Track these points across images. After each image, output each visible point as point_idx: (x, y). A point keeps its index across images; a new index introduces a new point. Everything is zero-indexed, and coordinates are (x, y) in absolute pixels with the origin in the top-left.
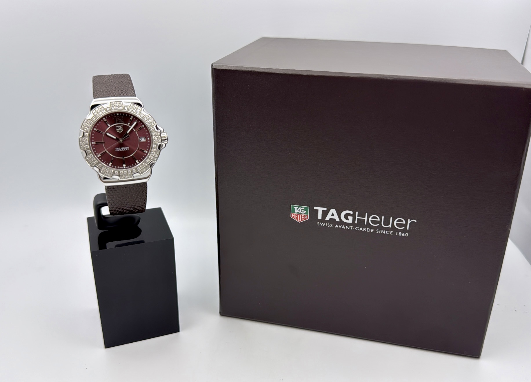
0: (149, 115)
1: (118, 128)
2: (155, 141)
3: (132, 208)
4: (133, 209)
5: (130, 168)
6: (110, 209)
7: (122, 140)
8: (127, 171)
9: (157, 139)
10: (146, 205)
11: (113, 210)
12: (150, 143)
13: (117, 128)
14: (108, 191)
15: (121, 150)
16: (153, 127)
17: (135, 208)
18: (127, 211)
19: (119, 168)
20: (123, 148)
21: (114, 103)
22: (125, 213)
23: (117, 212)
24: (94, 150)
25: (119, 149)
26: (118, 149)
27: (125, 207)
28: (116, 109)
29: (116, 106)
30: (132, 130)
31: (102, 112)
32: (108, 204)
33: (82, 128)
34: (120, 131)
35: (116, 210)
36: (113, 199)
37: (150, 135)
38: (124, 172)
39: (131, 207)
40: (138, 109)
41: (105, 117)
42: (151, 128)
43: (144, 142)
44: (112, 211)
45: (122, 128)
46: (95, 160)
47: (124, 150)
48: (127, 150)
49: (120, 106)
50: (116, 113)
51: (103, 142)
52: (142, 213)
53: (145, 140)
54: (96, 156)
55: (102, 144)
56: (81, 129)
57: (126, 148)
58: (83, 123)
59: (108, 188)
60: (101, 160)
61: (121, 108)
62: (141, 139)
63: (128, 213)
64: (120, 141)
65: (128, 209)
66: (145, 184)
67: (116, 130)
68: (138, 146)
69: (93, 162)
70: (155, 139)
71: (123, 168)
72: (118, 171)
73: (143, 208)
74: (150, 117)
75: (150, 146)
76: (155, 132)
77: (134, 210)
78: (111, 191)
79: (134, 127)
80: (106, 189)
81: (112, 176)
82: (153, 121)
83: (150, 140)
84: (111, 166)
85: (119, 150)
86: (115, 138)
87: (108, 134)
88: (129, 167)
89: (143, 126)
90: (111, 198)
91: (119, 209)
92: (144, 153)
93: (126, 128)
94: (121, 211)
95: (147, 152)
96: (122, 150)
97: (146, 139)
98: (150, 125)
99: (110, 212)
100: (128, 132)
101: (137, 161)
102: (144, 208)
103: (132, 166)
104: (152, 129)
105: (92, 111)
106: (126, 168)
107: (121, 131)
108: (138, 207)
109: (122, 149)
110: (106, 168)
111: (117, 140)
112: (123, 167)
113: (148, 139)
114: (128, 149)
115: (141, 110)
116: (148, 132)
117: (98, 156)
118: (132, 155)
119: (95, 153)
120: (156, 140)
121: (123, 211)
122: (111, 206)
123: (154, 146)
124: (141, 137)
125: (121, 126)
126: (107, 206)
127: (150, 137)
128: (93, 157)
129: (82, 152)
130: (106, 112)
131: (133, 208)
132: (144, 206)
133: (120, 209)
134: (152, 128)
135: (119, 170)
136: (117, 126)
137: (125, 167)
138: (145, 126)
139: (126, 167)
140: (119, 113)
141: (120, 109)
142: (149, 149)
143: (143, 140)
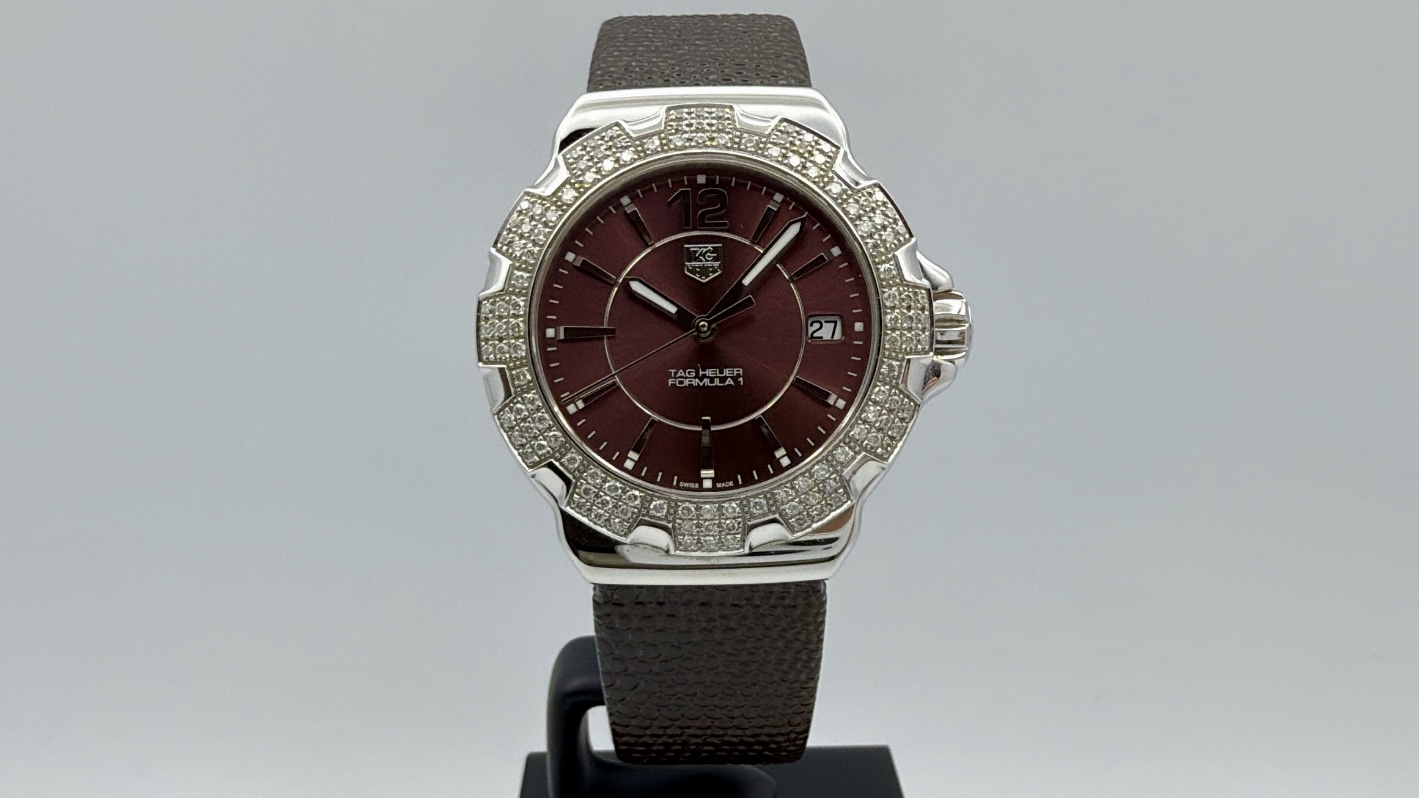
0: (875, 185)
1: (697, 259)
2: (893, 341)
3: (730, 732)
4: (735, 740)
5: (736, 486)
6: (613, 724)
7: (710, 323)
8: (720, 508)
9: (910, 329)
10: (808, 722)
11: (628, 730)
12: (864, 352)
13: (692, 257)
14: (608, 615)
15: (695, 382)
16: (895, 257)
17: (748, 732)
18: (705, 743)
19: (678, 487)
20: (709, 372)
21: (689, 113)
22: (696, 757)
23: (654, 744)
24: (548, 371)
25: (688, 379)
26: (681, 373)
27: (698, 723)
28: (693, 144)
29: (697, 130)
30: (771, 269)
31: (617, 160)
32: (605, 696)
33: (499, 245)
34: (704, 271)
35: (649, 732)
36: (632, 669)
37: (867, 307)
38: (698, 509)
39: (729, 725)
40: (815, 152)
41: (628, 189)
42: (884, 262)
43: (830, 345)
44: (623, 736)
45: (715, 259)
46: (549, 429)
47: (717, 382)
48: (729, 382)
49: (719, 131)
50: (692, 170)
51: (605, 331)
52: (786, 765)
53: (838, 336)
54: (556, 409)
55: (603, 338)
56: (493, 250)
57: (727, 372)
58: (511, 214)
59: (609, 601)
60: (582, 432)
61: (724, 139)
62: (816, 326)
63: (713, 758)
64: (698, 329)
65: (709, 732)
66: (813, 593)
67: (683, 265)
68: (796, 370)
69: (536, 438)
70: (893, 330)
71: (701, 489)
72: (669, 500)
73: (793, 736)
74: (879, 196)
75: (861, 368)
76: (897, 285)
77: (742, 743)
78: (623, 616)
79: (783, 257)
80: (596, 604)
81: (630, 530)
82: (895, 221)
83: (866, 334)
84: (635, 472)
85: (687, 383)
86: (673, 309)
87: (636, 286)
88: (731, 484)
89: (836, 251)
90: (619, 659)
91: (661, 732)
92: (829, 405)
93: (734, 259)
94: (675, 743)
95: (841, 404)
96: (706, 381)
97: (847, 329)
98: (875, 246)
99: (615, 742)
100: (747, 281)
101: (780, 453)
102: (796, 739)
103: (749, 481)
104: (882, 268)
105: (563, 152)
106: (714, 489)
107: (712, 276)
108: (767, 730)
109: (704, 376)
110: (605, 481)
111: (682, 321)
112: (700, 481)
113: (859, 326)
114: (735, 379)
115: (833, 159)
116: (861, 285)
117: (571, 409)
118: (755, 415)
119: (557, 391)
120: (901, 335)
121: (685, 743)
122: (619, 707)
123: (884, 369)
124: (817, 312)
125: (710, 247)
126: (603, 704)
127: (866, 318)
128: (538, 409)
129: (486, 378)
130: (640, 158)
131: (740, 732)
132: (799, 729)
133: (669, 732)
134: (888, 261)
135: (674, 494)
136: (693, 247)
137: (708, 484)
138: (848, 254)
139: (715, 480)
140: (710, 169)
141: (719, 149)
142: (856, 384)
143: (827, 332)
